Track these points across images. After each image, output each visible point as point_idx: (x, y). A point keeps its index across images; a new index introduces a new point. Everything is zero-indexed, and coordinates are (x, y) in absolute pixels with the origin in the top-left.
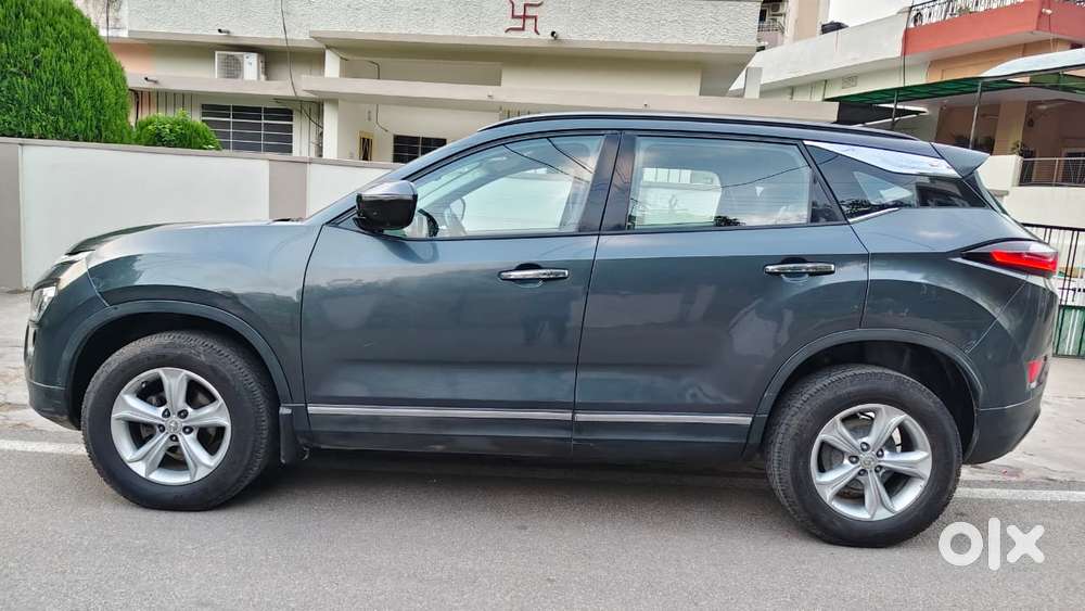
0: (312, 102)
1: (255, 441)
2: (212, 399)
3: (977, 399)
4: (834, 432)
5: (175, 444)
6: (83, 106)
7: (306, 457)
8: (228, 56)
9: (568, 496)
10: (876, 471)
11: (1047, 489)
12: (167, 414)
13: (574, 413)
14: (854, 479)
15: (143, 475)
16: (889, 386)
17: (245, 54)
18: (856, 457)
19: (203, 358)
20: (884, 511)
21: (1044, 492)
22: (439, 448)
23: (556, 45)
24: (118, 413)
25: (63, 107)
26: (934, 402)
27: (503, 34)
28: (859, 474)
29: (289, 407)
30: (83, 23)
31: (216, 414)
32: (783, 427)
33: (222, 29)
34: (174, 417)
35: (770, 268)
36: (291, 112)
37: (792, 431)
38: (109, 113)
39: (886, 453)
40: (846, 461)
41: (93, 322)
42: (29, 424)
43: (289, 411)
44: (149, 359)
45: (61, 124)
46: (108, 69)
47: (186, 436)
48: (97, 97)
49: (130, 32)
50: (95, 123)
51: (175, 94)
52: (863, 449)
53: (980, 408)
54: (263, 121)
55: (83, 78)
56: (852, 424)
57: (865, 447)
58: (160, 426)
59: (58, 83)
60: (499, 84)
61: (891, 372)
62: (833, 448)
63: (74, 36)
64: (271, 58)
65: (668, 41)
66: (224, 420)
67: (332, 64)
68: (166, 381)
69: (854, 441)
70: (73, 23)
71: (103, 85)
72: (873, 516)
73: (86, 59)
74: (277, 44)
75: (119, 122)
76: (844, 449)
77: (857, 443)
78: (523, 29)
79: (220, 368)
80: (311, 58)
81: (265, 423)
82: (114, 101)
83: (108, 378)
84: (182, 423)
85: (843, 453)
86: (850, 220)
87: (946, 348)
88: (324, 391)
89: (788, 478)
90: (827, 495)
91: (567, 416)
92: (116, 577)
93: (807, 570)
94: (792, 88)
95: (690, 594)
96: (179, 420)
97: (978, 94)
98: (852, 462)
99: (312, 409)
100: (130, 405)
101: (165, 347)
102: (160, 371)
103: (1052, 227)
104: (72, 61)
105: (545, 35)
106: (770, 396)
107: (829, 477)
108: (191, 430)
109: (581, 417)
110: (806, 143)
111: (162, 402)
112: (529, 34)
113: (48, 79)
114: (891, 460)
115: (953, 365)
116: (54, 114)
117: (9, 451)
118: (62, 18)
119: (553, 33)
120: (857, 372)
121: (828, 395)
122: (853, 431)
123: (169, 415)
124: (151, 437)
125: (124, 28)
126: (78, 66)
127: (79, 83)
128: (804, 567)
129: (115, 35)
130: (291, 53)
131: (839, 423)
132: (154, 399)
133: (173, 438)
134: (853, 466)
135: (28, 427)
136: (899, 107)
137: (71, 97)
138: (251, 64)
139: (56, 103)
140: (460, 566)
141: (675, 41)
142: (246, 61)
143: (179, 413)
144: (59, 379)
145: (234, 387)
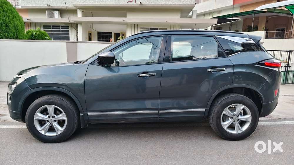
0: (74, 24)
1: (74, 123)
2: (61, 112)
3: (262, 101)
4: (226, 112)
5: (52, 125)
6: (12, 29)
7: (87, 126)
8: (50, 12)
9: (157, 132)
10: (237, 121)
11: (279, 121)
12: (49, 117)
13: (159, 111)
14: (232, 123)
15: (43, 134)
16: (240, 99)
17: (55, 11)
18: (232, 117)
19: (58, 102)
20: (240, 131)
21: (278, 122)
22: (123, 122)
23: (141, 6)
24: (36, 118)
25: (7, 30)
26: (252, 102)
27: (127, 3)
28: (233, 122)
29: (83, 114)
30: (10, 6)
31: (62, 116)
32: (213, 111)
33: (48, 4)
34: (51, 118)
35: (208, 70)
36: (68, 27)
37: (216, 112)
38: (19, 31)
39: (240, 116)
40: (230, 119)
41: (27, 94)
42: (7, 120)
43: (82, 115)
44: (43, 103)
45: (6, 35)
46: (18, 19)
47: (55, 123)
48: (16, 27)
49: (22, 6)
50: (16, 34)
51: (35, 23)
52: (234, 116)
53: (263, 103)
54: (61, 30)
55: (12, 21)
56: (231, 109)
57: (234, 115)
58: (47, 120)
59: (5, 23)
60: (126, 17)
61: (240, 95)
62: (226, 115)
63: (8, 9)
64: (62, 12)
65: (171, 4)
66: (65, 118)
67: (79, 13)
68: (48, 108)
69: (231, 113)
70: (7, 6)
71: (17, 23)
72: (237, 132)
73: (12, 16)
74: (64, 8)
75: (22, 33)
76: (229, 116)
77: (232, 114)
78: (132, 2)
79: (63, 104)
80: (74, 11)
81: (76, 118)
82: (20, 27)
83: (32, 109)
84: (53, 119)
85: (229, 117)
86: (228, 56)
87: (254, 88)
88: (92, 109)
89: (215, 124)
90: (225, 128)
91: (157, 111)
92: (41, 163)
93: (222, 148)
94: (204, 14)
95: (193, 157)
96: (52, 119)
97: (254, 15)
98: (231, 119)
99: (89, 114)
100: (39, 116)
101: (48, 99)
102: (47, 106)
103: (275, 51)
104: (8, 17)
105: (138, 3)
106: (210, 103)
107: (226, 123)
108: (56, 121)
109: (161, 111)
110: (216, 36)
111: (47, 114)
112: (134, 3)
113: (2, 22)
114: (241, 118)
115: (256, 92)
116: (4, 32)
117: (3, 129)
118: (4, 5)
119: (140, 3)
120: (232, 96)
121: (224, 102)
122: (231, 111)
123: (50, 117)
124: (45, 124)
125: (20, 5)
126: (10, 18)
127: (11, 23)
128: (221, 147)
129: (17, 7)
130: (67, 10)
131: (227, 109)
132: (45, 113)
133: (51, 123)
134: (231, 120)
135: (7, 121)
136: (233, 19)
137: (8, 27)
138: (57, 14)
139: (5, 29)
140: (132, 153)
141: (173, 4)
142: (55, 13)
143: (52, 117)
144: (18, 110)
145: (67, 109)
